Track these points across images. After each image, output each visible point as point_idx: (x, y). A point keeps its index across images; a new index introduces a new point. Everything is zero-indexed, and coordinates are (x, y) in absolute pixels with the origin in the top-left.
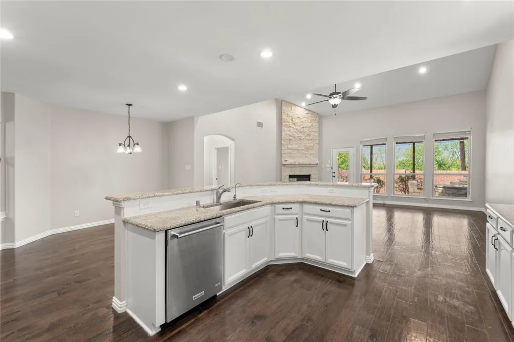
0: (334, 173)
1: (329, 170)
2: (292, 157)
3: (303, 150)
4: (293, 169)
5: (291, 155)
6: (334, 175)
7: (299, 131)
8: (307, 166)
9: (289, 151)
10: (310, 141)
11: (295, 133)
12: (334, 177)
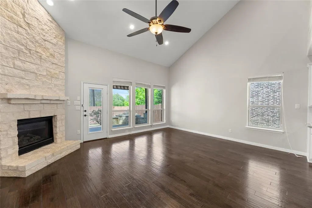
0: (85, 111)
1: (78, 108)
2: (23, 84)
3: (44, 76)
4: (27, 108)
5: (23, 81)
6: (85, 113)
7: (37, 42)
8: (52, 102)
9: (16, 71)
10: (54, 66)
11: (30, 43)
12: (85, 116)
